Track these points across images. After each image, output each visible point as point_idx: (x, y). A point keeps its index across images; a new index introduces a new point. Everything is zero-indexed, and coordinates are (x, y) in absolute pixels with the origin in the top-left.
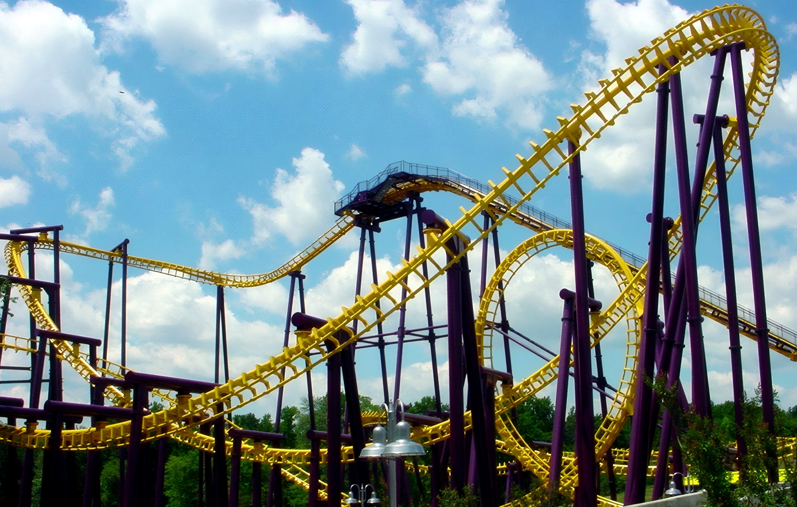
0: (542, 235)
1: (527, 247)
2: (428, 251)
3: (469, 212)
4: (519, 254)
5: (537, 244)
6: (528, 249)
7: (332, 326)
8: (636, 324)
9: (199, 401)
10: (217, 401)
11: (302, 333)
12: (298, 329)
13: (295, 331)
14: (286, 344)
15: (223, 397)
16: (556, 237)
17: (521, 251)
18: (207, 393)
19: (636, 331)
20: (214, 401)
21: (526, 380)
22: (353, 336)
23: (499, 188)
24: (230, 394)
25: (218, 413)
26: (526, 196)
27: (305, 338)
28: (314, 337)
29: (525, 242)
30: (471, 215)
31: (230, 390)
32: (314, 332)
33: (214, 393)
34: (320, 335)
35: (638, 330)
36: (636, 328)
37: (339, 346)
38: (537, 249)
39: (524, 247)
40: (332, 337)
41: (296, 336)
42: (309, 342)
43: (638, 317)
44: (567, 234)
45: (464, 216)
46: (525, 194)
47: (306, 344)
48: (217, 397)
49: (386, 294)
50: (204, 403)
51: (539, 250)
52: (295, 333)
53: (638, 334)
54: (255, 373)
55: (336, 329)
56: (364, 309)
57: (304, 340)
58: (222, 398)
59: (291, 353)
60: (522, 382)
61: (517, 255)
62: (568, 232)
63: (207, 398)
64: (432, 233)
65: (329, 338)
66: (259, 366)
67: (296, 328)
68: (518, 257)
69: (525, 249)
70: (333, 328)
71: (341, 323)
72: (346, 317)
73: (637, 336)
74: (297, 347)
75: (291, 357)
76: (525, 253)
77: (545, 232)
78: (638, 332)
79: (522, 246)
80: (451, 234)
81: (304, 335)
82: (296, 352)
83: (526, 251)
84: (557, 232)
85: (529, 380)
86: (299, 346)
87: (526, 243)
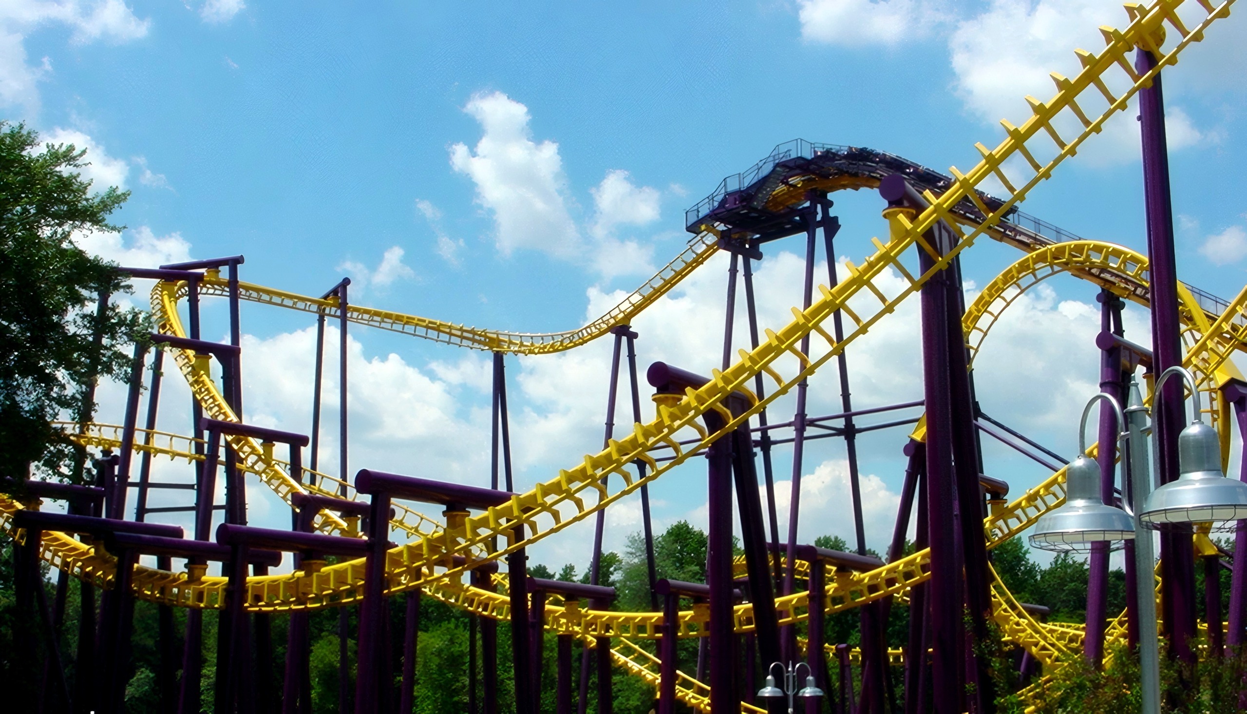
0: (1046, 252)
1: (1019, 272)
2: (892, 248)
3: (967, 176)
4: (1005, 284)
5: (1037, 266)
6: (1020, 276)
7: (721, 384)
8: (1212, 400)
9: (484, 522)
10: (516, 521)
11: (667, 397)
12: (659, 392)
13: (653, 395)
14: (637, 418)
15: (525, 513)
16: (1070, 254)
17: (1009, 279)
18: (498, 508)
19: (1213, 412)
20: (508, 521)
21: (1031, 492)
22: (757, 403)
23: (1022, 132)
24: (540, 508)
25: (516, 542)
26: (1066, 148)
27: (671, 407)
28: (688, 404)
29: (1016, 264)
30: (971, 181)
31: (540, 501)
32: (689, 397)
33: (511, 508)
34: (701, 400)
35: (1215, 408)
36: (1212, 407)
37: (731, 422)
38: (1035, 276)
39: (1015, 273)
40: (719, 404)
41: (655, 404)
42: (679, 414)
43: (1218, 387)
44: (1089, 249)
45: (958, 184)
46: (1066, 145)
47: (673, 417)
48: (516, 513)
49: (816, 327)
50: (492, 525)
51: (1039, 277)
52: (654, 400)
53: (1216, 416)
54: (583, 471)
55: (729, 389)
56: (779, 352)
57: (671, 410)
58: (525, 516)
59: (647, 434)
60: (1026, 496)
61: (1001, 286)
62: (1090, 245)
63: (498, 516)
64: (901, 215)
65: (714, 407)
66: (590, 457)
67: (654, 390)
68: (1004, 290)
69: (1016, 275)
70: (723, 387)
71: (736, 379)
72: (747, 366)
73: (1215, 420)
74: (655, 424)
75: (647, 440)
76: (1015, 283)
77: (1049, 247)
78: (1216, 412)
79: (1010, 271)
80: (935, 215)
81: (670, 402)
82: (655, 431)
83: (1018, 279)
84: (1072, 246)
85: (1038, 491)
86: (662, 420)
87: (1017, 266)
